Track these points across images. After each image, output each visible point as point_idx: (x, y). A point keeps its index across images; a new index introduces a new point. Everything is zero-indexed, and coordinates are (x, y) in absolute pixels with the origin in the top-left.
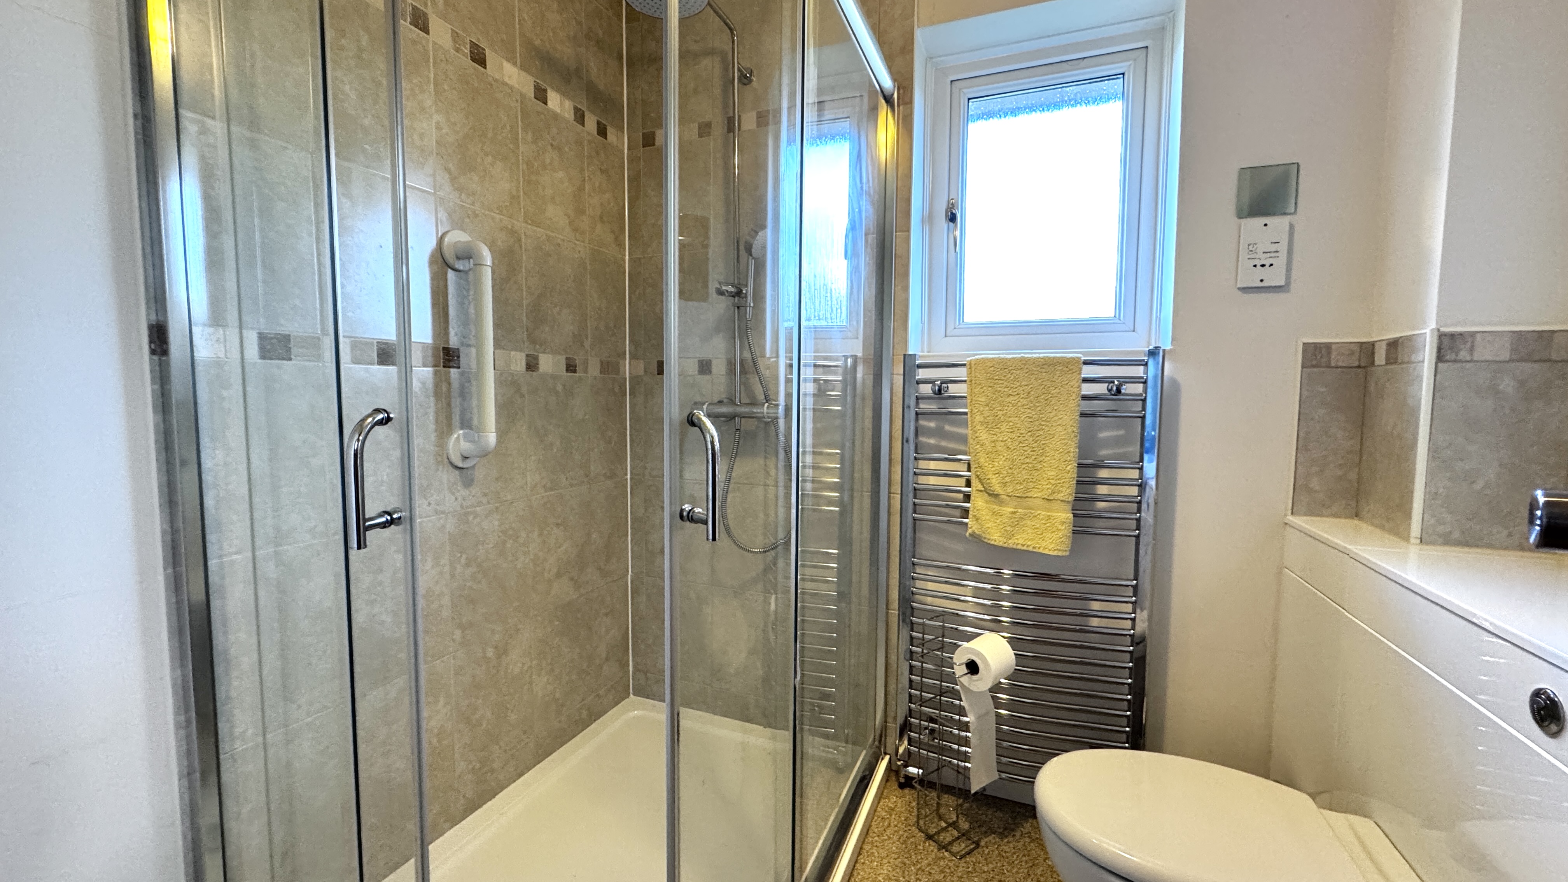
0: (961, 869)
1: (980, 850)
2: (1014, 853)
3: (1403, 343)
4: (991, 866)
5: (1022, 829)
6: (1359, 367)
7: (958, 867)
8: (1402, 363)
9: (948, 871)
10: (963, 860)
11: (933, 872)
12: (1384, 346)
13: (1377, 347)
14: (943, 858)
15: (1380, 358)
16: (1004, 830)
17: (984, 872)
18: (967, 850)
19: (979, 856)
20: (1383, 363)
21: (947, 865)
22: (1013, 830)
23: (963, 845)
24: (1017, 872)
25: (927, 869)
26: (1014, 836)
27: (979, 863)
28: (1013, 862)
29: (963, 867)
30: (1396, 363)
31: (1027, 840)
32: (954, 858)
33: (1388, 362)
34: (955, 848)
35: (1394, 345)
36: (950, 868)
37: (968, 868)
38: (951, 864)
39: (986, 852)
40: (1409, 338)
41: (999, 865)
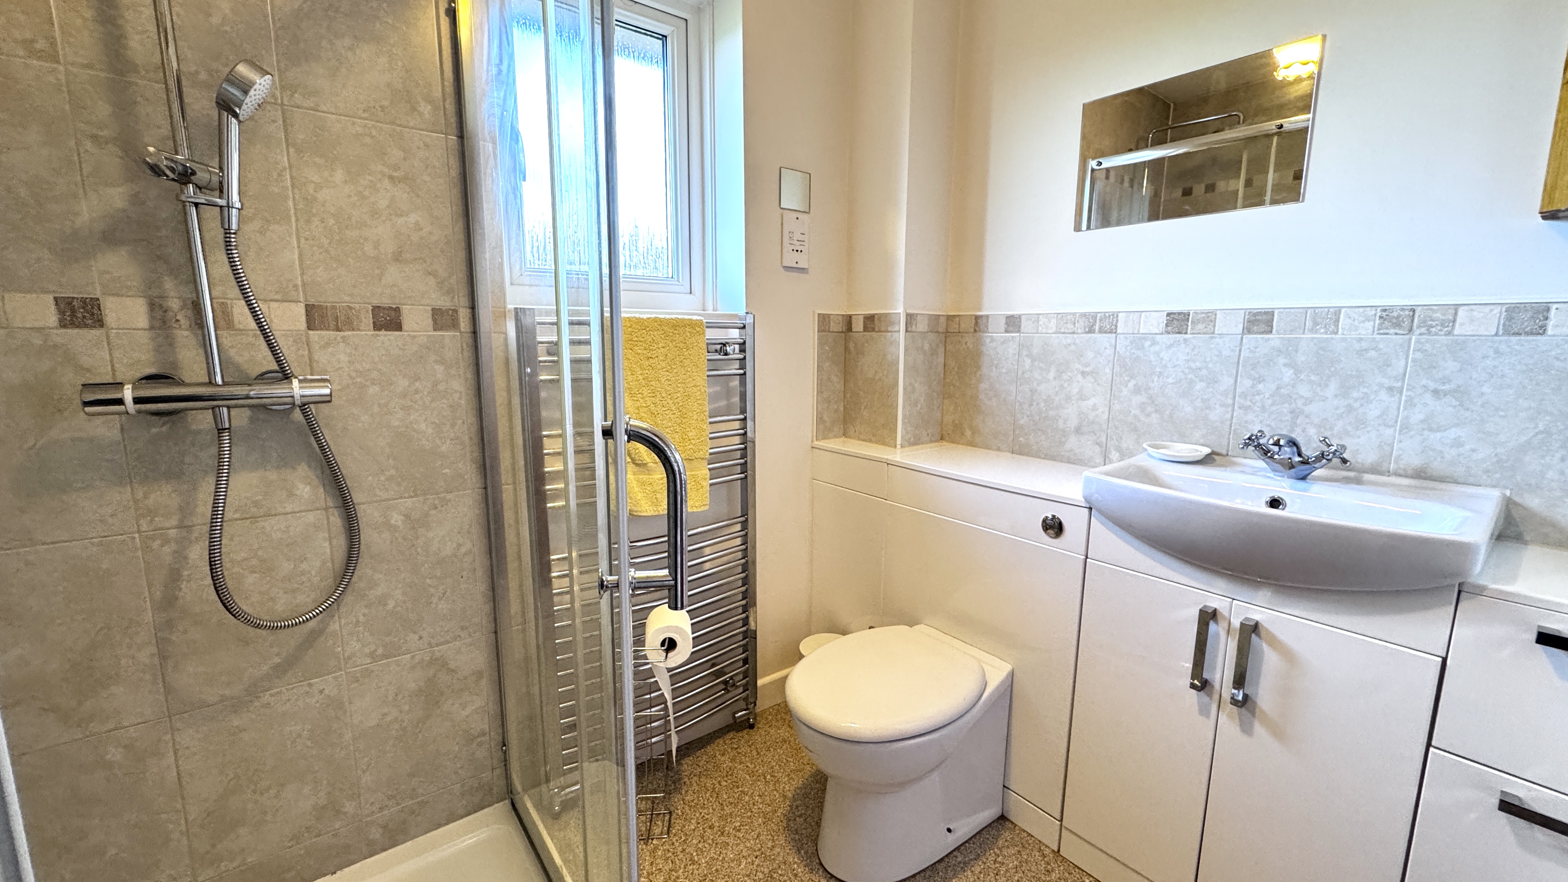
0: (677, 844)
1: (674, 815)
2: (698, 797)
3: (879, 319)
4: (693, 821)
5: (684, 773)
6: (842, 332)
7: (673, 844)
8: (879, 331)
9: (670, 854)
10: (672, 835)
11: (661, 866)
12: (861, 319)
13: (853, 321)
14: (656, 848)
15: (858, 326)
16: (675, 785)
17: (694, 830)
18: (666, 824)
19: (678, 821)
20: (862, 330)
21: (664, 850)
22: (680, 779)
23: (659, 823)
24: (714, 810)
25: (654, 869)
26: (685, 783)
27: (684, 826)
28: (704, 804)
29: (677, 840)
30: (873, 330)
31: (696, 778)
32: (664, 840)
33: (866, 329)
34: (657, 831)
35: (870, 320)
36: (668, 851)
37: (681, 838)
38: (667, 847)
39: (680, 814)
40: (886, 315)
41: (698, 815)
